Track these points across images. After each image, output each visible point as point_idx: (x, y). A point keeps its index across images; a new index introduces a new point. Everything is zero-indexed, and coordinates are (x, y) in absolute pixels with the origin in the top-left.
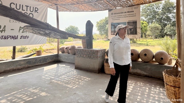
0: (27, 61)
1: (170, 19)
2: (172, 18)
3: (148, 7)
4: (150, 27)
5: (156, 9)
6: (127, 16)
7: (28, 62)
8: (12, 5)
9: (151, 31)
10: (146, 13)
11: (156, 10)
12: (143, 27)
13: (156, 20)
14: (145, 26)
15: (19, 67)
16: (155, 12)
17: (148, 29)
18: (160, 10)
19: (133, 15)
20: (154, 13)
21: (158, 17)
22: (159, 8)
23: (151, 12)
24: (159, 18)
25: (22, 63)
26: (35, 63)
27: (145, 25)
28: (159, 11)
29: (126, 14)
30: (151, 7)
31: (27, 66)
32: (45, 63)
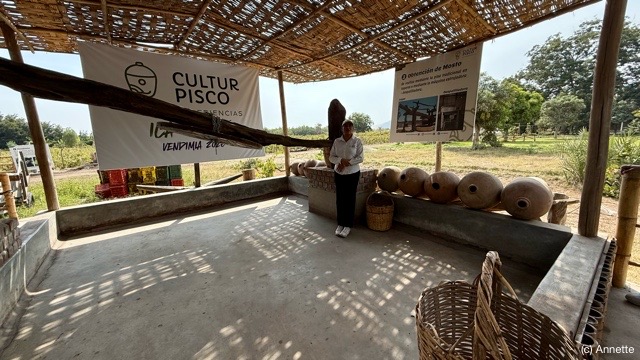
0: (221, 191)
1: (622, 79)
2: (629, 75)
3: (552, 53)
4: (548, 105)
5: (578, 53)
6: (442, 78)
7: (224, 192)
8: (178, 77)
9: (550, 115)
10: (543, 68)
11: (575, 57)
12: (529, 106)
13: (572, 85)
14: (532, 105)
15: (205, 202)
16: (572, 65)
17: (543, 109)
18: (591, 57)
19: (458, 75)
20: (566, 67)
21: (579, 77)
22: (586, 52)
23: (558, 66)
24: (582, 79)
25: (211, 194)
26: (238, 195)
27: (536, 101)
28: (585, 59)
29: (438, 73)
30: (562, 50)
31: (221, 200)
32: (259, 194)
